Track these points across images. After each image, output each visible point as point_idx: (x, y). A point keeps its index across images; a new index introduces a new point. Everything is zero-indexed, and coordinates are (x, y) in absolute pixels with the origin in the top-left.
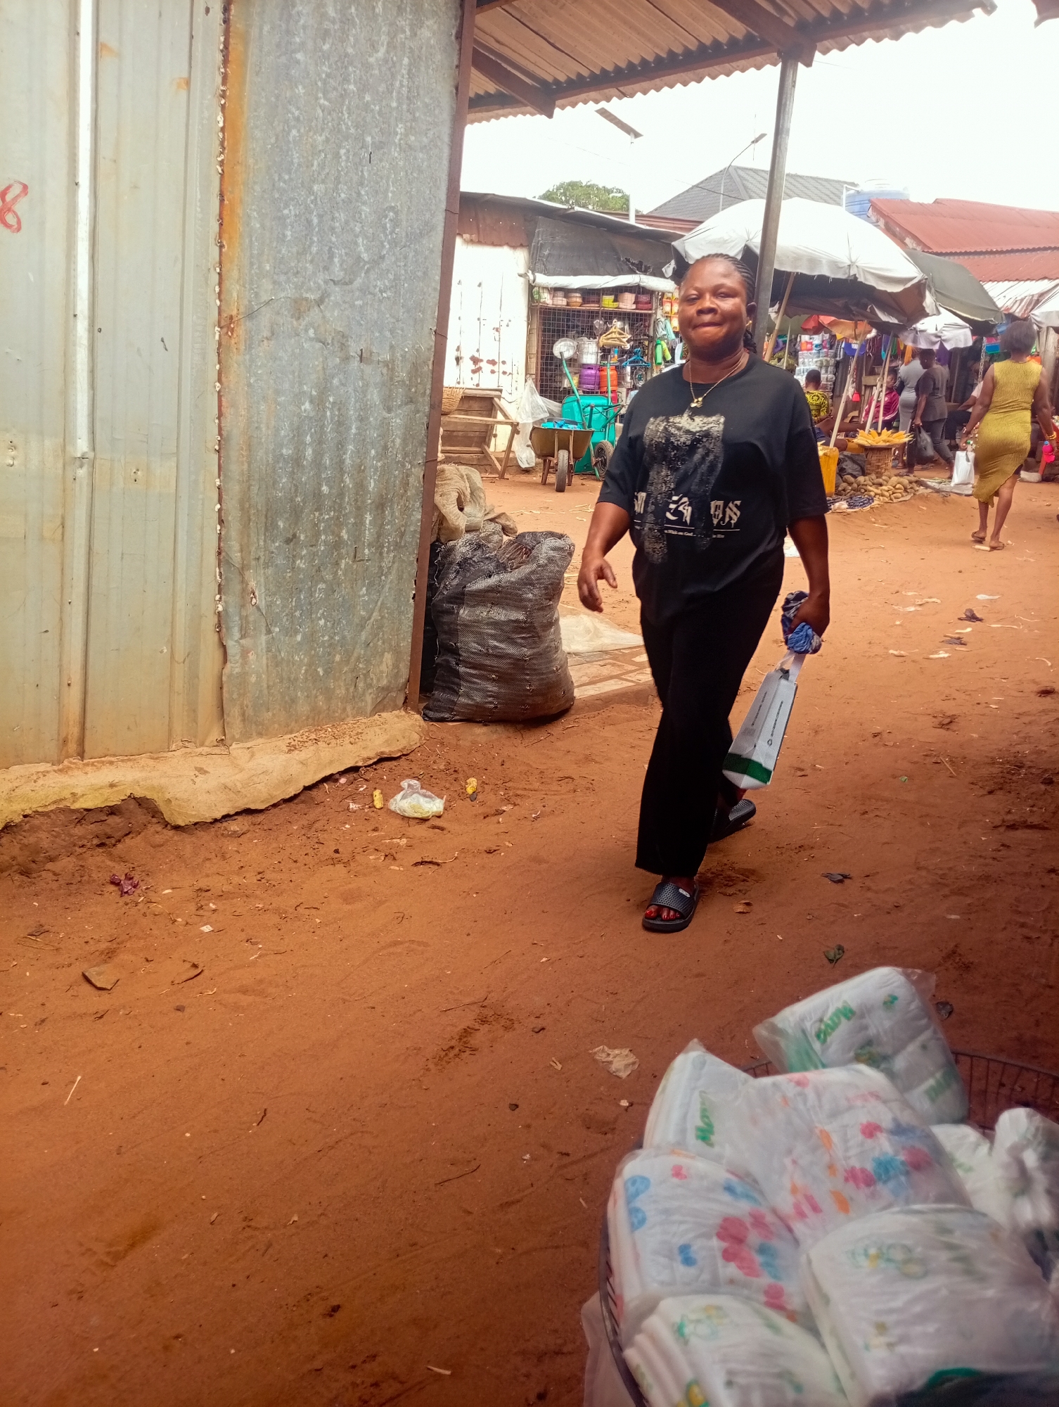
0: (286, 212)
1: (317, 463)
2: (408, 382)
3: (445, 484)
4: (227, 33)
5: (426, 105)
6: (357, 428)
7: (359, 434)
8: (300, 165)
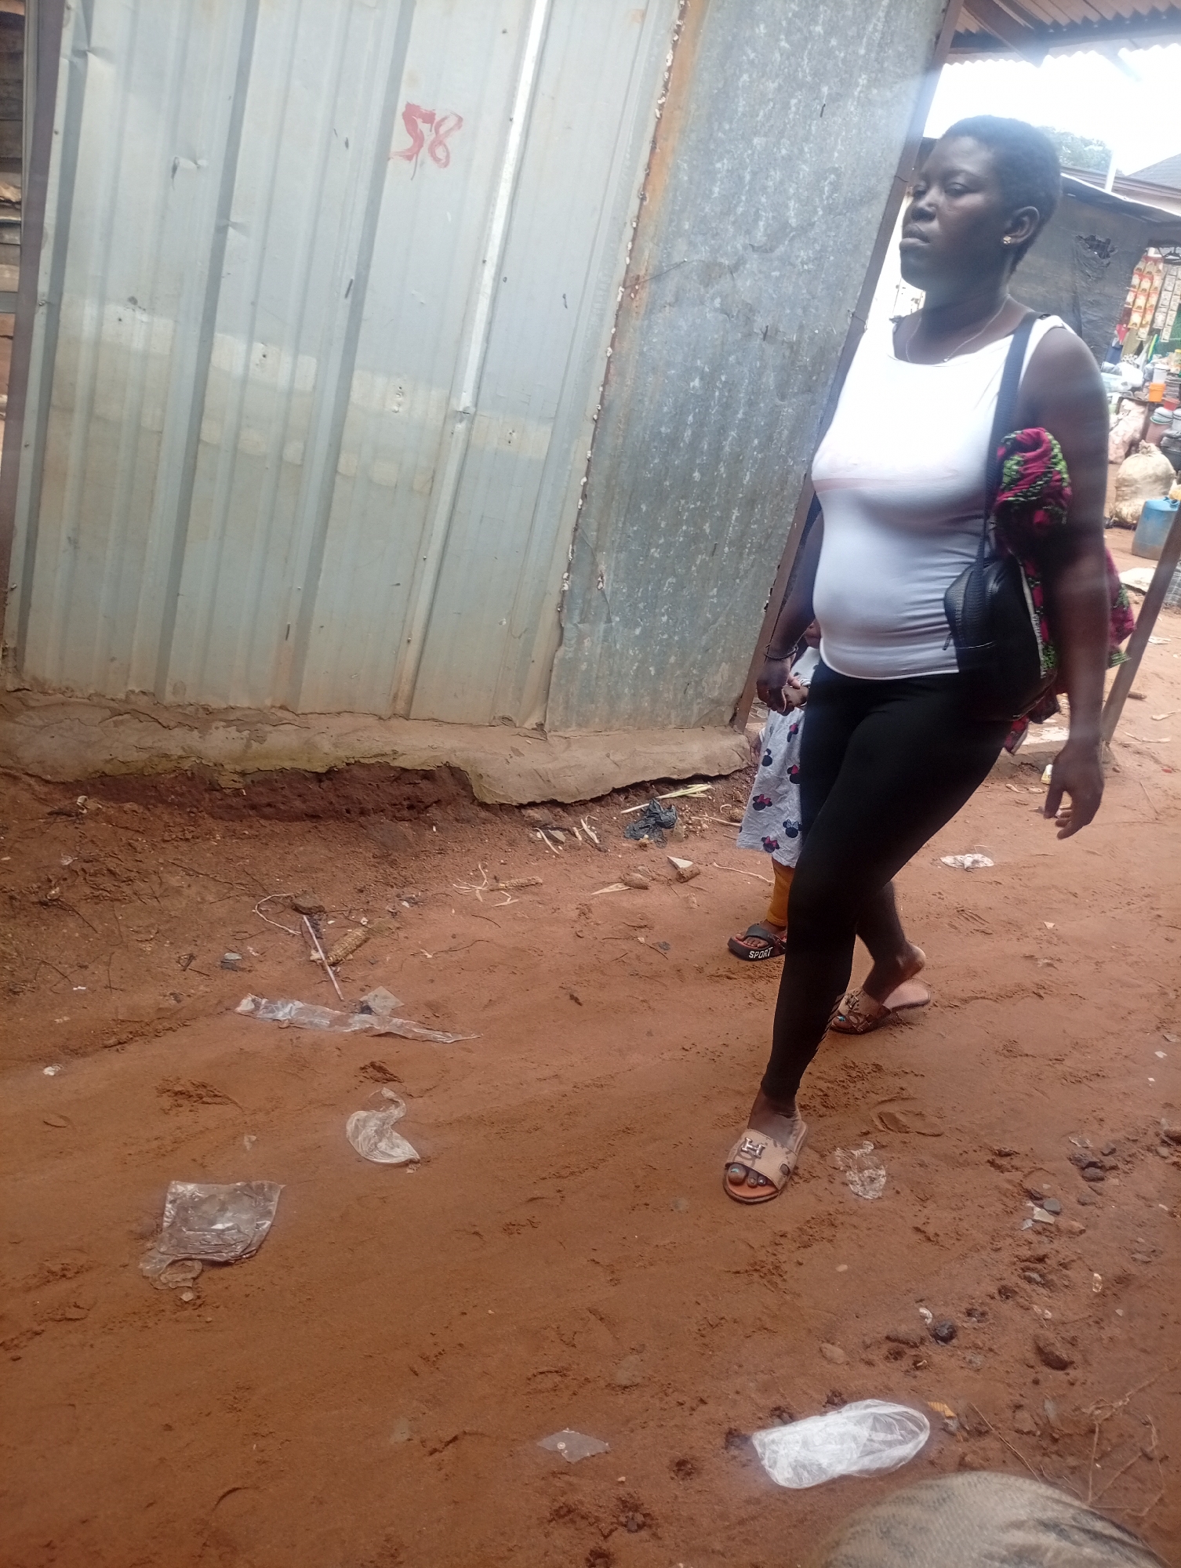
1: (694, 446)
2: (810, 369)
5: (898, 54)
6: (743, 413)
7: (745, 420)
8: (744, 115)
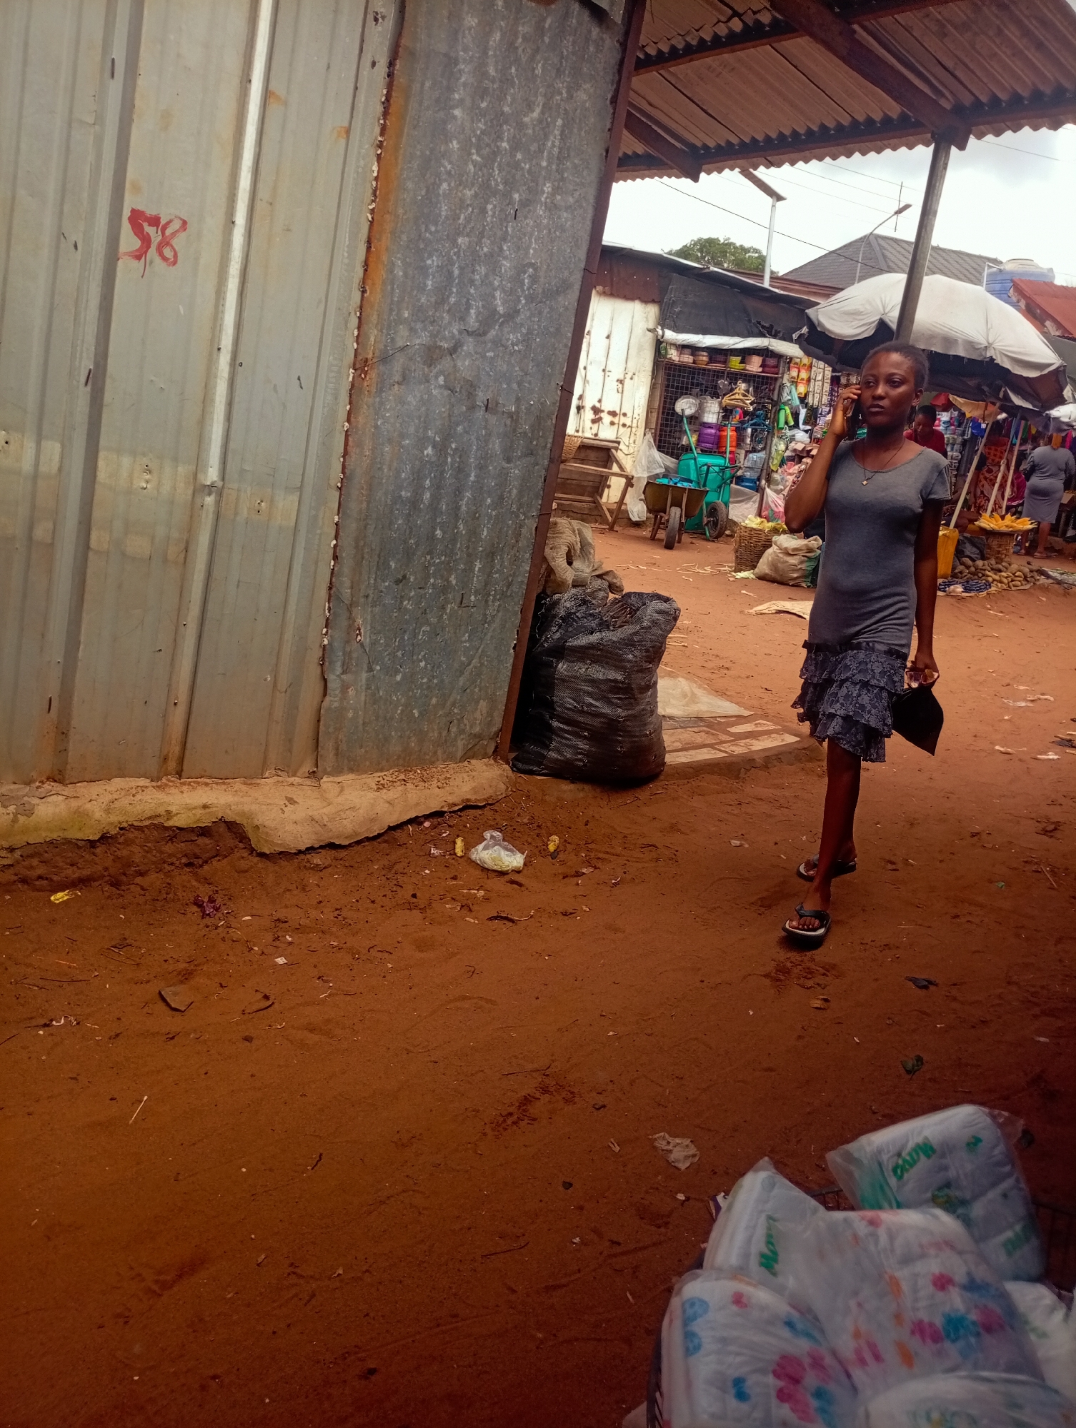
0: (429, 262)
1: (434, 507)
2: (530, 435)
3: (557, 537)
4: (390, 87)
5: (575, 166)
6: (475, 476)
7: (478, 482)
8: (446, 217)
